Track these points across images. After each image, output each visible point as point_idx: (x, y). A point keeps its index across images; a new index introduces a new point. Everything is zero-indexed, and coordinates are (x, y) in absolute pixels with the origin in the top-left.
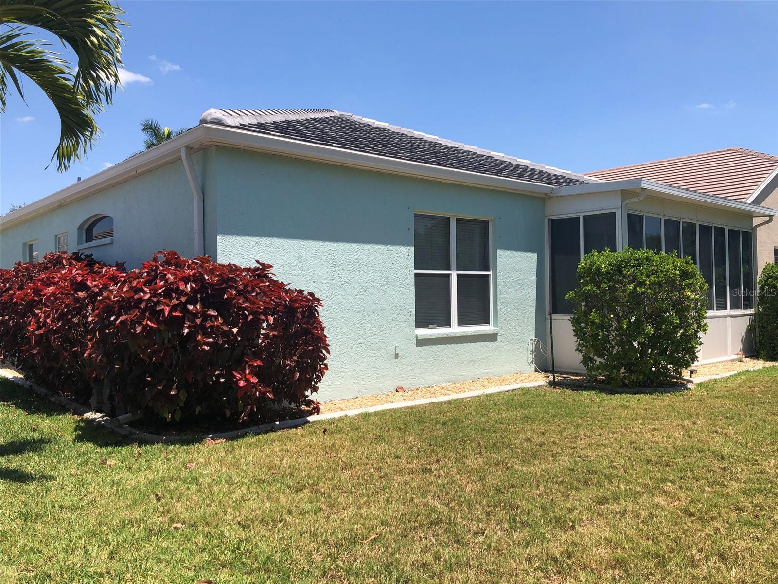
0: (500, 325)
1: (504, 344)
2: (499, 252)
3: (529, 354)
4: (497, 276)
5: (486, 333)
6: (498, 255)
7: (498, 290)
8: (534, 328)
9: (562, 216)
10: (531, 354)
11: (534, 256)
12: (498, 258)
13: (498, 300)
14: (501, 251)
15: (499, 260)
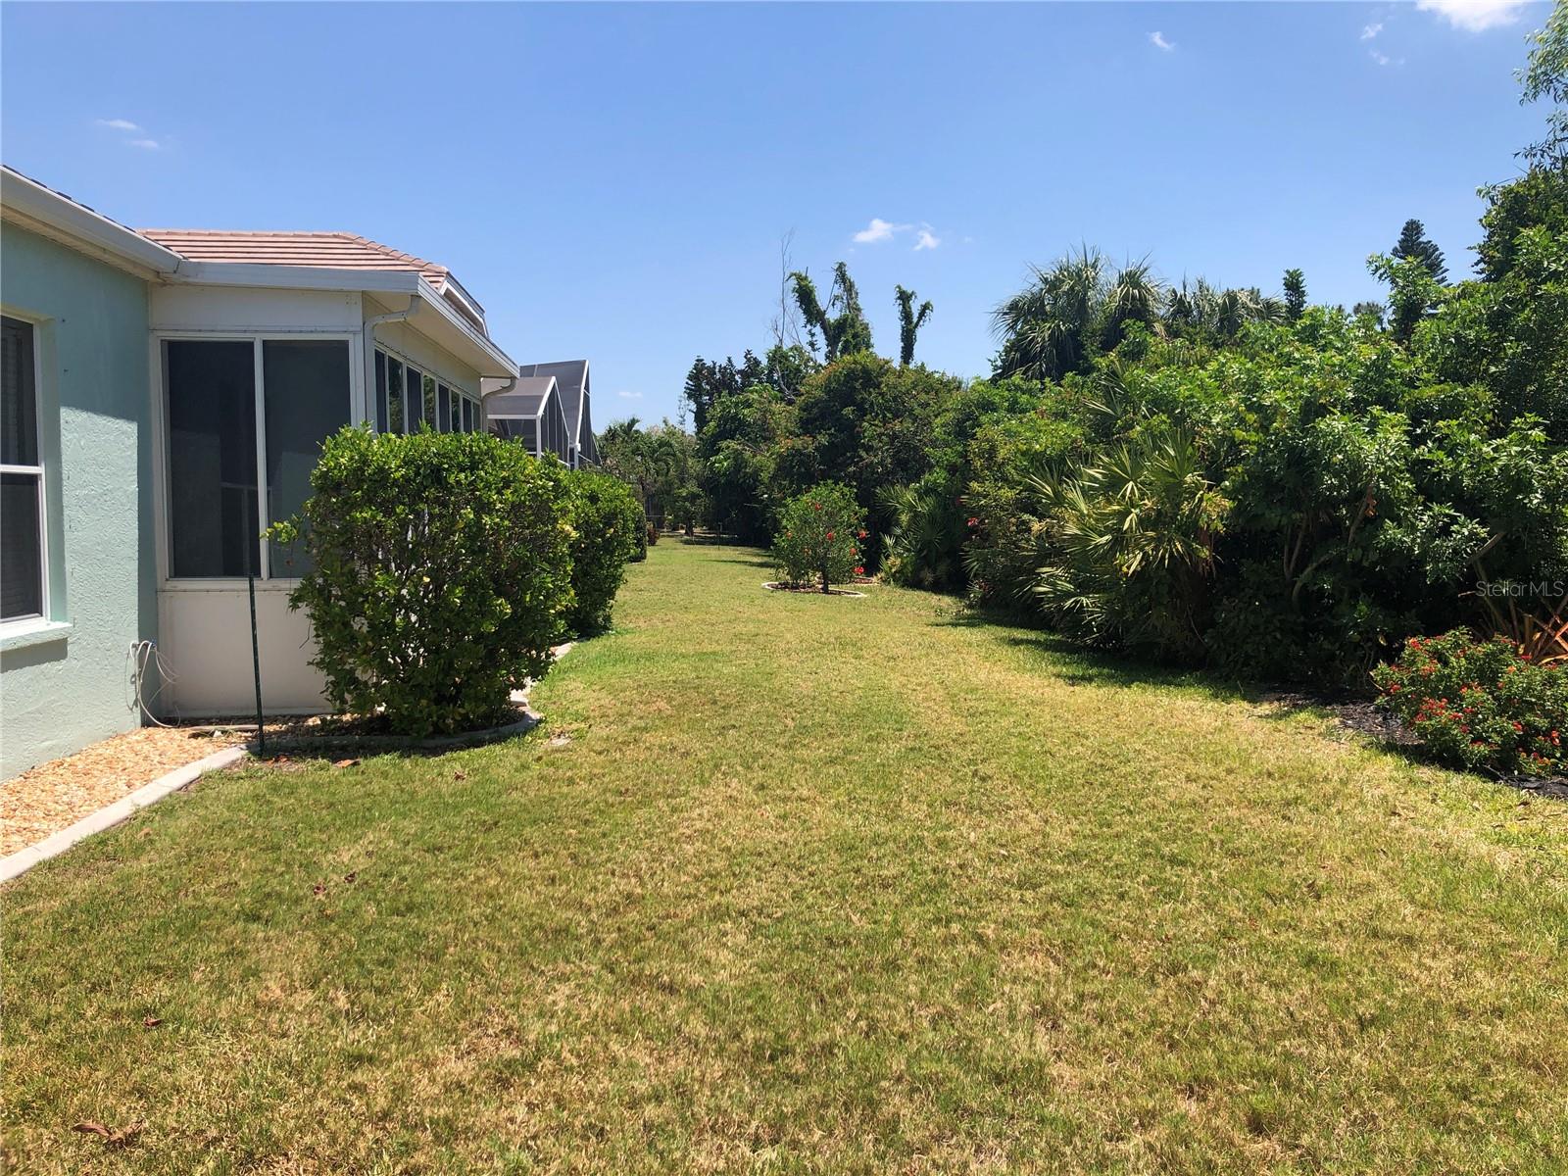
0: (70, 614)
1: (80, 663)
2: (66, 414)
3: (129, 684)
4: (61, 479)
5: (47, 638)
6: (62, 421)
7: (65, 518)
8: (136, 615)
9: (202, 335)
10: (133, 683)
11: (131, 428)
12: (63, 431)
13: (67, 545)
14: (69, 411)
15: (67, 437)
